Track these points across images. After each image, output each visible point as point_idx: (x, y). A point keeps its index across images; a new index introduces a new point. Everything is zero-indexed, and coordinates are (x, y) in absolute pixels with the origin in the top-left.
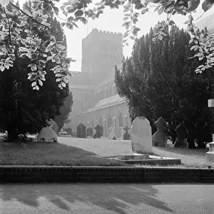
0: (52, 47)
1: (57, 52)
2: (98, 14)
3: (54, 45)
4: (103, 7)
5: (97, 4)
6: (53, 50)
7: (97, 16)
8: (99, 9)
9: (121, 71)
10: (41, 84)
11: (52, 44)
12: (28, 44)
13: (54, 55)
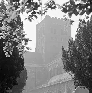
0: (17, 32)
1: (20, 35)
2: (44, 13)
3: (19, 31)
4: (47, 9)
5: (44, 8)
6: (18, 33)
7: (44, 14)
8: (45, 10)
9: (67, 50)
10: (11, 53)
11: (17, 30)
12: (3, 30)
13: (18, 37)
